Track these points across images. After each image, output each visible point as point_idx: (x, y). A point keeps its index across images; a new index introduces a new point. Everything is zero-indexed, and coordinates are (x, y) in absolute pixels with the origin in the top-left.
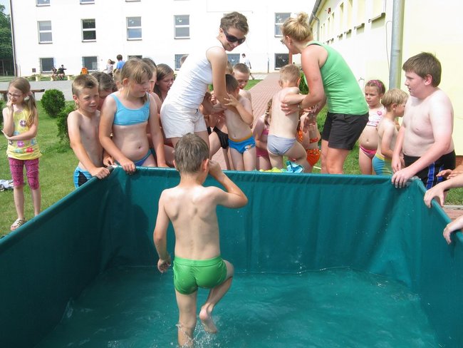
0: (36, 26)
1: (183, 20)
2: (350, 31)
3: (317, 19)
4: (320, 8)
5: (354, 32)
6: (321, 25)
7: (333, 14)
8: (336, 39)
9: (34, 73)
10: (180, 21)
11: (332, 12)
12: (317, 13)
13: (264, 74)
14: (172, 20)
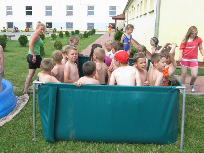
0: (5, 8)
1: (70, 8)
2: (141, 15)
3: (127, 9)
4: (129, 5)
5: (143, 16)
6: (129, 12)
7: (134, 8)
8: (135, 18)
9: (4, 29)
10: (69, 8)
11: (134, 7)
12: (127, 7)
13: (104, 32)
14: (65, 8)
